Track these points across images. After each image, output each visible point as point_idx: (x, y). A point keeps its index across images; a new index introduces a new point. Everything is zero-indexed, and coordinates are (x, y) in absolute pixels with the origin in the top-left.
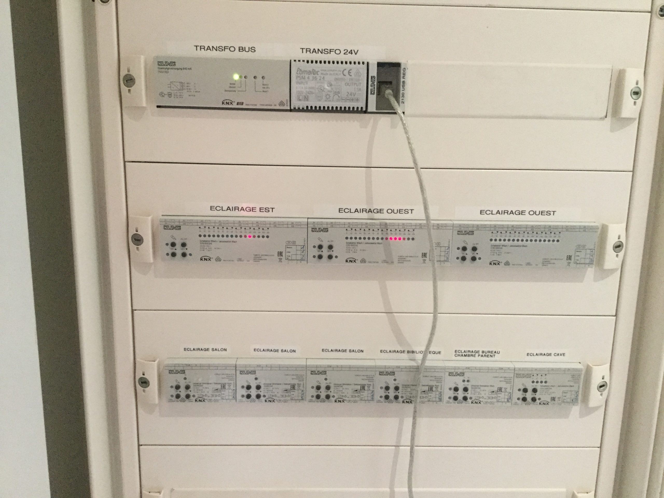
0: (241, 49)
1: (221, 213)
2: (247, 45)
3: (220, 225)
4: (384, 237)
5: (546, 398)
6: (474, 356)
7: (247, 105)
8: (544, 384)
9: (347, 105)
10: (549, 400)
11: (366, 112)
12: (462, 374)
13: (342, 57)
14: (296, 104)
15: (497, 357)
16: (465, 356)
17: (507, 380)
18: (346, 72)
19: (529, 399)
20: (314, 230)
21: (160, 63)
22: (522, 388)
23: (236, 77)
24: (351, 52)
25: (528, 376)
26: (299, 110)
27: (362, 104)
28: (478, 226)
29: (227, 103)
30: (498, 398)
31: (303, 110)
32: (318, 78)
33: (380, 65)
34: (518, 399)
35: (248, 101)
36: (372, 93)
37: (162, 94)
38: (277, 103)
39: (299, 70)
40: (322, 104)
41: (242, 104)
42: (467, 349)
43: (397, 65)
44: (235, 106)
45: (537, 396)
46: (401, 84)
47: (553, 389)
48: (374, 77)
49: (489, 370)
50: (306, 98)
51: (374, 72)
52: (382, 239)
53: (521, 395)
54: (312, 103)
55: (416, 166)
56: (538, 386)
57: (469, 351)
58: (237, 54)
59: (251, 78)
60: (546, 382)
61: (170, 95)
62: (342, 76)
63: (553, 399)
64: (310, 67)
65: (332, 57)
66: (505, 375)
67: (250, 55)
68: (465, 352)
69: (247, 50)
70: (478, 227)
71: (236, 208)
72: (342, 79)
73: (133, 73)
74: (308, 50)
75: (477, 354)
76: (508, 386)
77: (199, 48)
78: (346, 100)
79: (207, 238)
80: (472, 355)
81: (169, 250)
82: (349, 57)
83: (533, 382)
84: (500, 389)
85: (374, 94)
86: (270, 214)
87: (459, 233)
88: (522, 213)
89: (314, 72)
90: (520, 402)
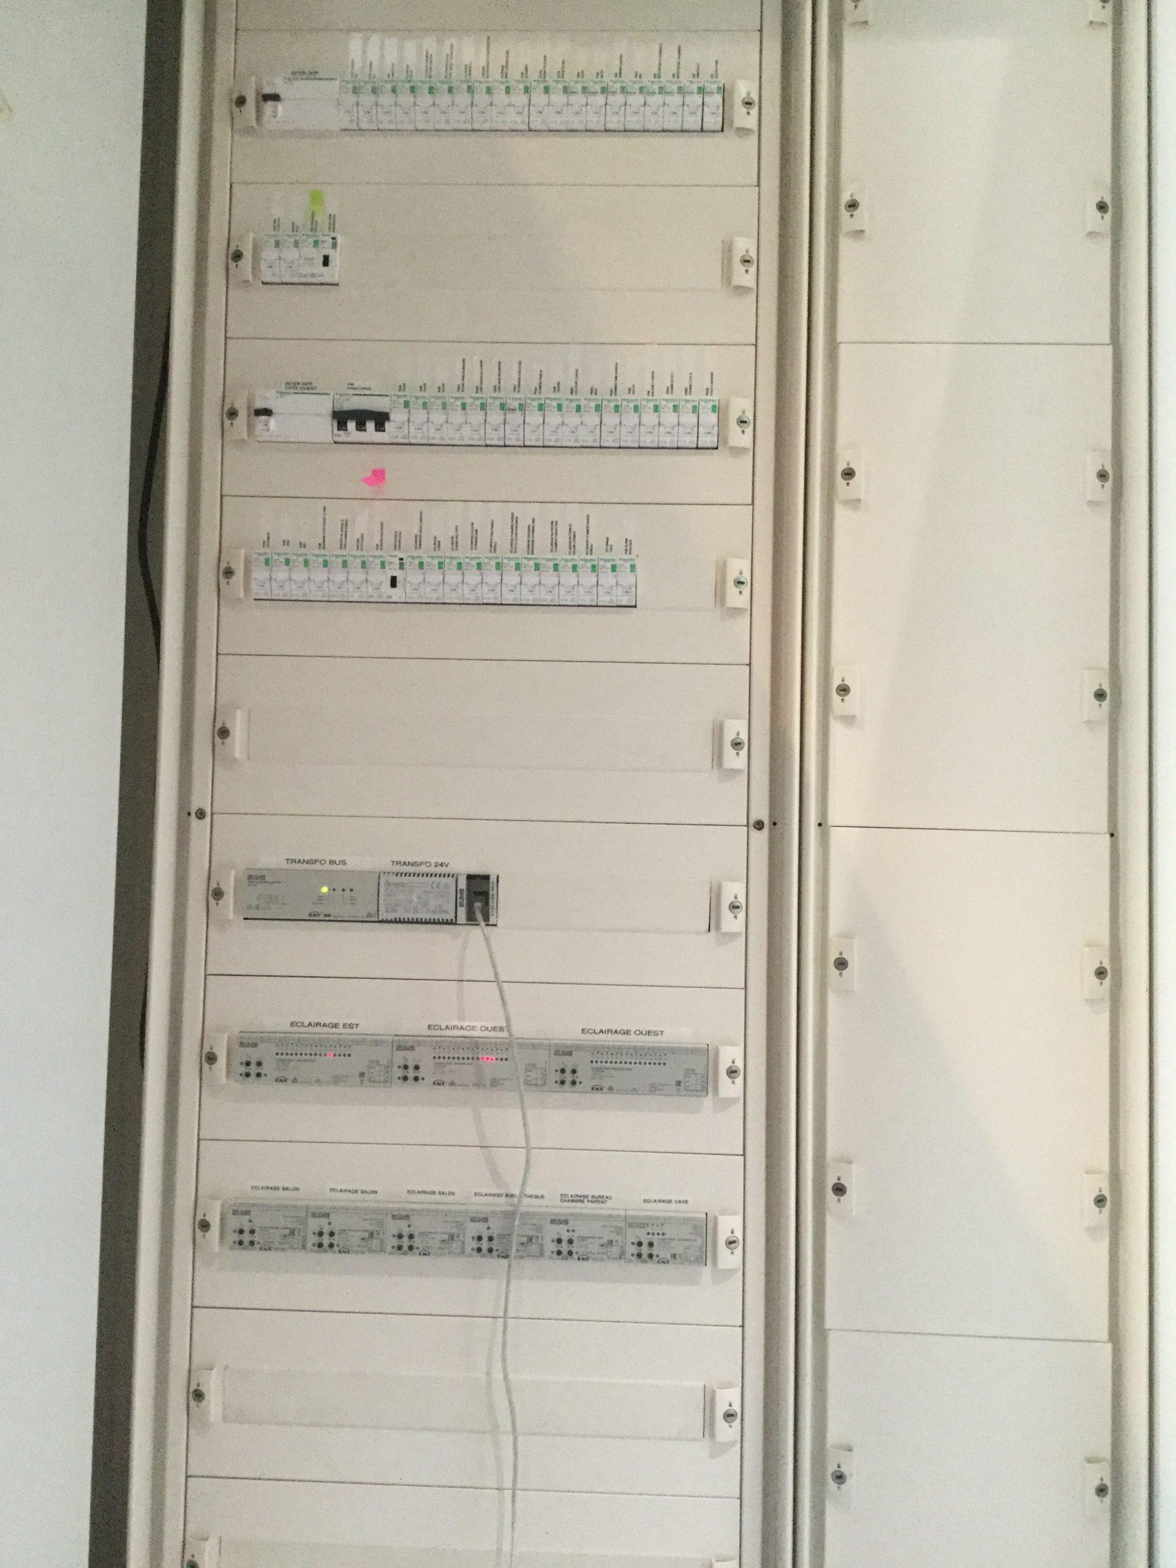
0: (332, 862)
1: (302, 1029)
2: (337, 859)
3: (299, 1042)
4: (475, 1057)
5: (665, 1254)
6: (583, 1202)
7: (334, 917)
8: (661, 1236)
9: (436, 917)
10: (668, 1256)
11: (456, 924)
12: (566, 1222)
13: (432, 870)
14: (383, 915)
15: (609, 1204)
16: (573, 1201)
17: (618, 1230)
18: (435, 885)
19: (645, 1256)
20: (399, 1048)
21: (250, 877)
22: (636, 1241)
23: (325, 890)
24: (442, 865)
25: (642, 1226)
26: (387, 922)
27: (450, 916)
28: (576, 1046)
29: (314, 915)
30: (609, 1253)
31: (391, 922)
32: (407, 890)
33: (470, 878)
34: (633, 1255)
35: (335, 912)
36: (462, 905)
37: (249, 907)
38: (366, 914)
39: (388, 883)
40: (411, 916)
41: (329, 916)
42: (573, 1193)
43: (487, 878)
44: (322, 917)
45: (655, 1251)
46: (491, 897)
47: (673, 1244)
48: (463, 890)
49: (596, 1217)
50: (395, 911)
51: (463, 884)
52: (473, 1058)
53: (634, 1249)
54: (400, 914)
55: (497, 980)
56: (655, 1239)
57: (577, 1196)
58: (327, 867)
59: (339, 890)
60: (663, 1234)
61: (257, 907)
62: (430, 889)
63: (674, 1256)
64: (399, 879)
65: (423, 869)
66: (615, 1224)
67: (341, 867)
68: (572, 1196)
69: (337, 863)
70: (579, 1048)
71: (318, 1024)
72: (430, 892)
73: (223, 887)
74: (398, 863)
75: (586, 1200)
76: (619, 1238)
77: (290, 861)
78: (434, 912)
79: (284, 1057)
80: (580, 1201)
81: (243, 1069)
82: (440, 870)
83: (648, 1234)
84: (610, 1242)
85: (463, 906)
86: (354, 1031)
87: (557, 1053)
88: (627, 1032)
89: (403, 885)
90: (634, 1259)
